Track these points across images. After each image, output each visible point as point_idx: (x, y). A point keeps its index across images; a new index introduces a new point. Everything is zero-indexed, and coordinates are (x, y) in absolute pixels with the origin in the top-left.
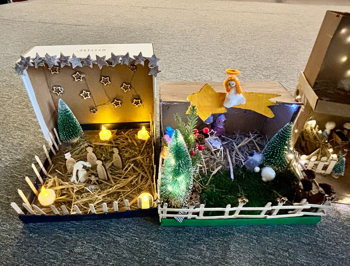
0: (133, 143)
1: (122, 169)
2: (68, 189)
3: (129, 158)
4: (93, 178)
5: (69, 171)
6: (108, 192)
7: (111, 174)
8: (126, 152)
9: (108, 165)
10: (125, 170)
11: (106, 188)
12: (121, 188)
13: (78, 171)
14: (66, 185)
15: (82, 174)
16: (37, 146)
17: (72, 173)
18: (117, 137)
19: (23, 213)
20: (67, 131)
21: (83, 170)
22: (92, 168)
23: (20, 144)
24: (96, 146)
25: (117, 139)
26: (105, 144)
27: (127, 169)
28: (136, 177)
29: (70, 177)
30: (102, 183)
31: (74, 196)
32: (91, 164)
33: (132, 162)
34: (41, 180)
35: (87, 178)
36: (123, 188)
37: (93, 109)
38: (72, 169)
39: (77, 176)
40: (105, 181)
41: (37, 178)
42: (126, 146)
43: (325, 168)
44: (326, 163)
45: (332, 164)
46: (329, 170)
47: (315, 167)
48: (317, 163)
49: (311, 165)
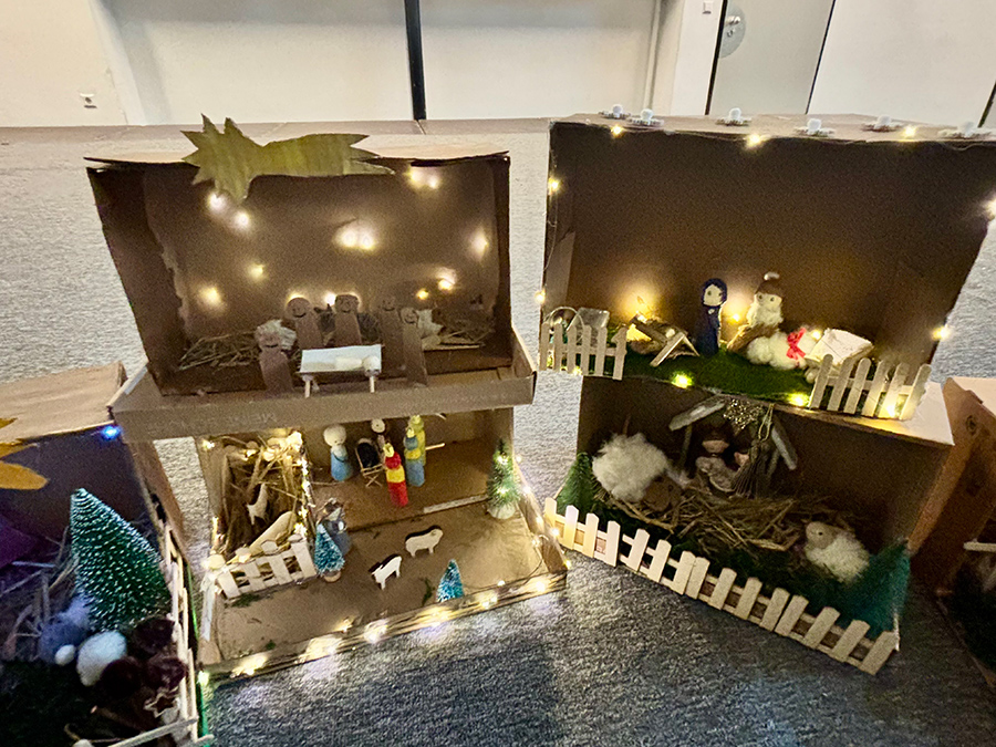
43: (293, 566)
44: (287, 554)
45: (301, 552)
46: (307, 567)
47: (266, 572)
48: (262, 561)
49: (252, 572)
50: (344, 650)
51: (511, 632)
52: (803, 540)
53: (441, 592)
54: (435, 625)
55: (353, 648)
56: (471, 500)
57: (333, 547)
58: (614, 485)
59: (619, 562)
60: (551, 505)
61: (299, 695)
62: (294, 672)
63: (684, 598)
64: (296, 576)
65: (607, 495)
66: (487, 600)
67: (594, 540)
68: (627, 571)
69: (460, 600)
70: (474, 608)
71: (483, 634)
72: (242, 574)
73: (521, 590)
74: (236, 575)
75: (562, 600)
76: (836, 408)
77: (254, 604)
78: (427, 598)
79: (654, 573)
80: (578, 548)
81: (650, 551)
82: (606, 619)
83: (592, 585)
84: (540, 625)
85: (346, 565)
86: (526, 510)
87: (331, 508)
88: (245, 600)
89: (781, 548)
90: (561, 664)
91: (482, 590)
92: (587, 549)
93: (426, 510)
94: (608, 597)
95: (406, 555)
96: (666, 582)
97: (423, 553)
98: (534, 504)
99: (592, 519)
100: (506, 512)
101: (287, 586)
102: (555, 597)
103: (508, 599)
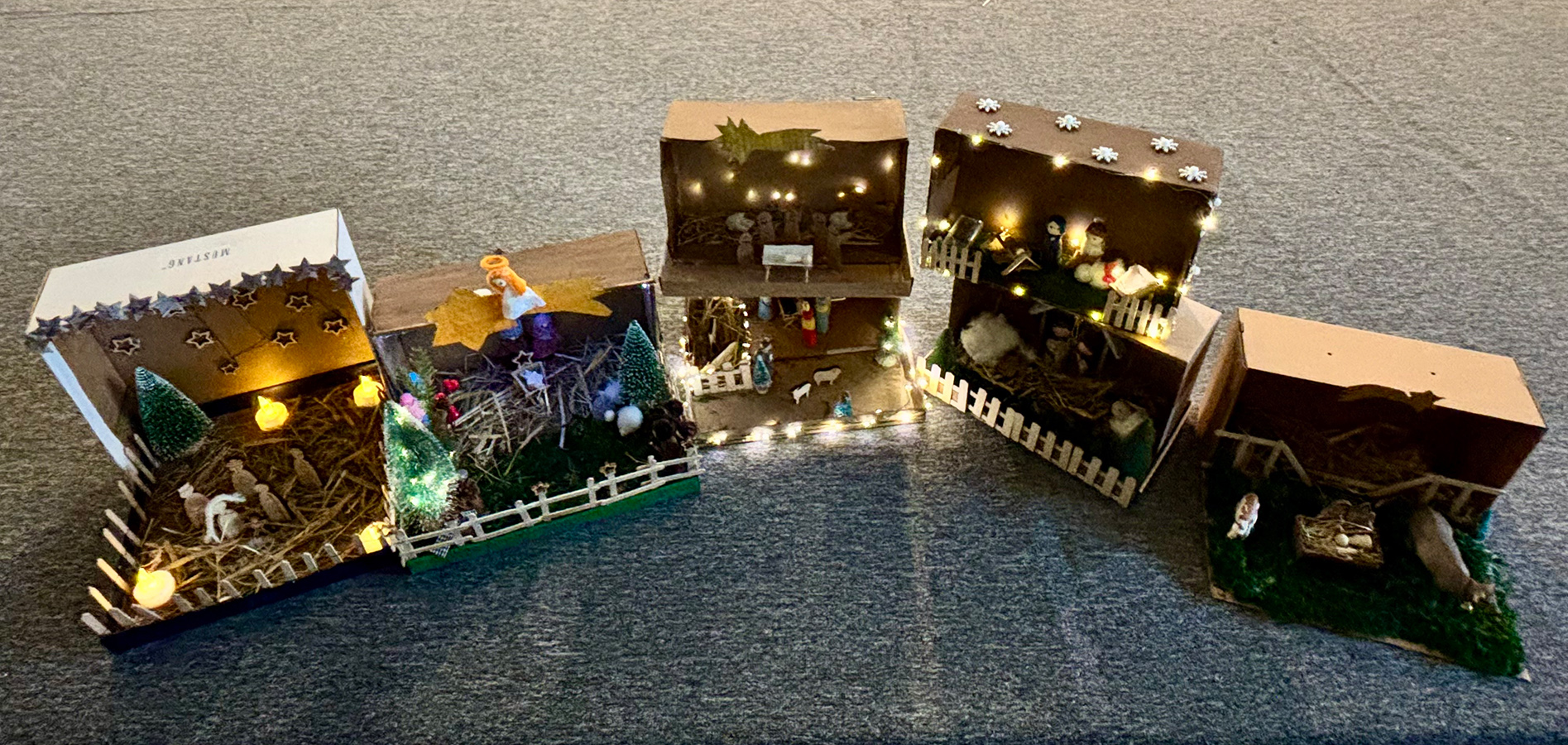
0: (343, 421)
1: (323, 487)
2: (201, 560)
3: (336, 460)
4: (255, 524)
5: (197, 524)
6: (295, 542)
7: (298, 504)
8: (330, 446)
9: (288, 487)
10: (330, 488)
11: (289, 537)
12: (323, 528)
13: (216, 517)
14: (196, 552)
15: (228, 521)
16: (93, 485)
17: (203, 527)
18: (304, 414)
19: (108, 632)
20: (170, 433)
21: (229, 511)
22: (248, 503)
23: (41, 493)
24: (252, 451)
25: (304, 420)
26: (273, 441)
27: (333, 483)
28: (355, 497)
29: (201, 534)
30: (278, 528)
31: (219, 569)
32: (244, 494)
33: (344, 467)
34: (131, 559)
35: (245, 526)
36: (329, 525)
37: (229, 364)
38: (203, 517)
39: (218, 529)
40: (286, 522)
41: (121, 556)
42: (327, 432)
43: (739, 380)
44: (737, 372)
45: (745, 371)
46: (748, 383)
47: (722, 381)
48: (720, 374)
49: (713, 381)
50: (774, 438)
51: (881, 444)
52: (1110, 415)
53: (838, 412)
54: (832, 432)
55: (780, 439)
56: (862, 349)
57: (766, 371)
58: (974, 353)
59: (967, 410)
60: (922, 362)
61: (746, 460)
62: (741, 447)
63: (1009, 440)
64: (740, 387)
65: (970, 359)
66: (868, 421)
67: (951, 391)
68: (973, 417)
69: (849, 417)
70: (859, 425)
71: (863, 443)
72: (707, 381)
73: (892, 418)
74: (704, 381)
75: (922, 429)
76: (1120, 326)
77: (712, 402)
78: (827, 413)
79: (990, 420)
80: (939, 395)
81: (987, 404)
82: (949, 445)
83: (945, 422)
84: (903, 442)
85: (772, 385)
86: (904, 363)
87: (765, 344)
88: (706, 398)
89: (1090, 417)
90: (913, 468)
91: (868, 413)
92: (945, 397)
93: (829, 352)
94: (955, 432)
95: (814, 383)
96: (998, 428)
97: (825, 383)
98: (911, 360)
99: (950, 376)
100: (889, 362)
101: (733, 393)
102: (916, 427)
103: (882, 424)
